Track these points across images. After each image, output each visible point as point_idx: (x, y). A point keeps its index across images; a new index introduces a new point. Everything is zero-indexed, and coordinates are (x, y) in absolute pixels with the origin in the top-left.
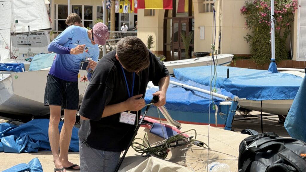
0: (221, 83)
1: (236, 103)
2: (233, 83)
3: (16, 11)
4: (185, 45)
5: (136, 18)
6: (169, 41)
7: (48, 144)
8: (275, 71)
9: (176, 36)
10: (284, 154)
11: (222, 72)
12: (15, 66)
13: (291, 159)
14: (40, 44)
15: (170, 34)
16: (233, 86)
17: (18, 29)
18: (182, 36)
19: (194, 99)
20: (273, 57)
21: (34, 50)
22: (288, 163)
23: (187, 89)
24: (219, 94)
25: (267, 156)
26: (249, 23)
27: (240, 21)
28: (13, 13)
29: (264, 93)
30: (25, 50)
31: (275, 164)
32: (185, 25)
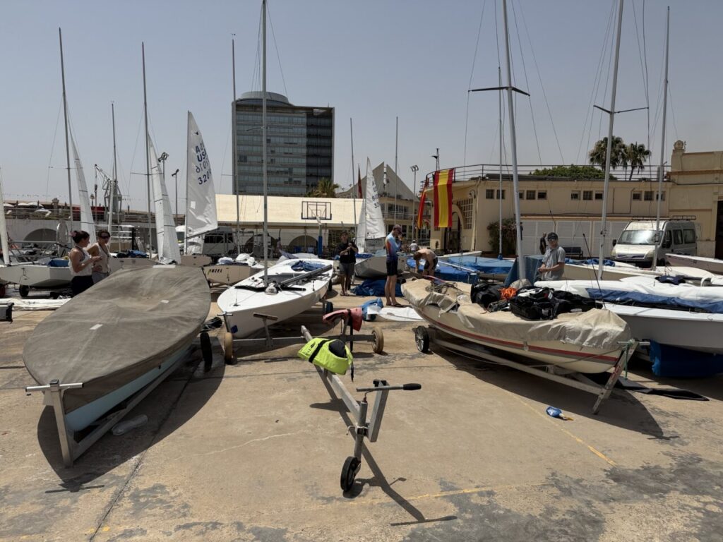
0: (473, 265)
1: (478, 274)
2: (479, 265)
3: (368, 228)
4: (456, 247)
5: (430, 231)
6: (447, 244)
7: (384, 292)
8: (501, 259)
9: (451, 242)
10: (490, 289)
11: (472, 260)
12: (368, 255)
13: (494, 292)
14: (380, 245)
15: (448, 241)
16: (478, 266)
17: (369, 237)
18: (454, 242)
19: (457, 272)
20: (500, 252)
21: (376, 248)
22: (492, 293)
23: (454, 267)
24: (470, 269)
25: (483, 291)
26: (491, 235)
27: (486, 234)
28: (366, 229)
29: (495, 270)
30: (372, 248)
31: (486, 293)
32: (456, 237)
